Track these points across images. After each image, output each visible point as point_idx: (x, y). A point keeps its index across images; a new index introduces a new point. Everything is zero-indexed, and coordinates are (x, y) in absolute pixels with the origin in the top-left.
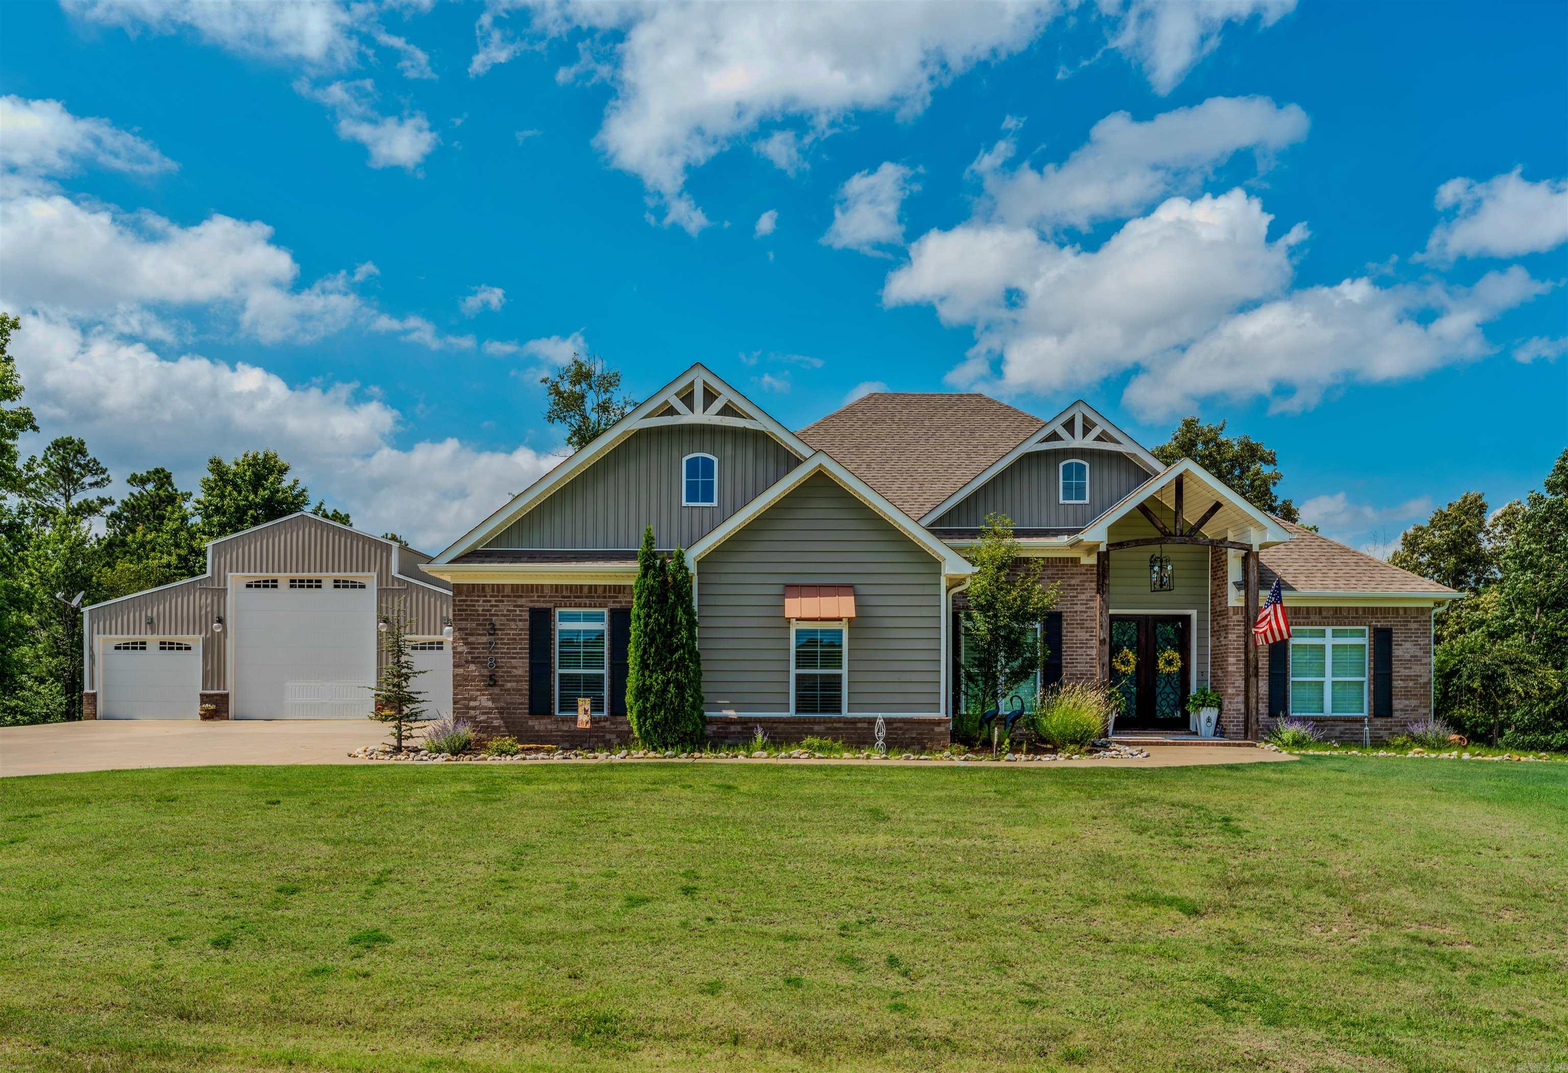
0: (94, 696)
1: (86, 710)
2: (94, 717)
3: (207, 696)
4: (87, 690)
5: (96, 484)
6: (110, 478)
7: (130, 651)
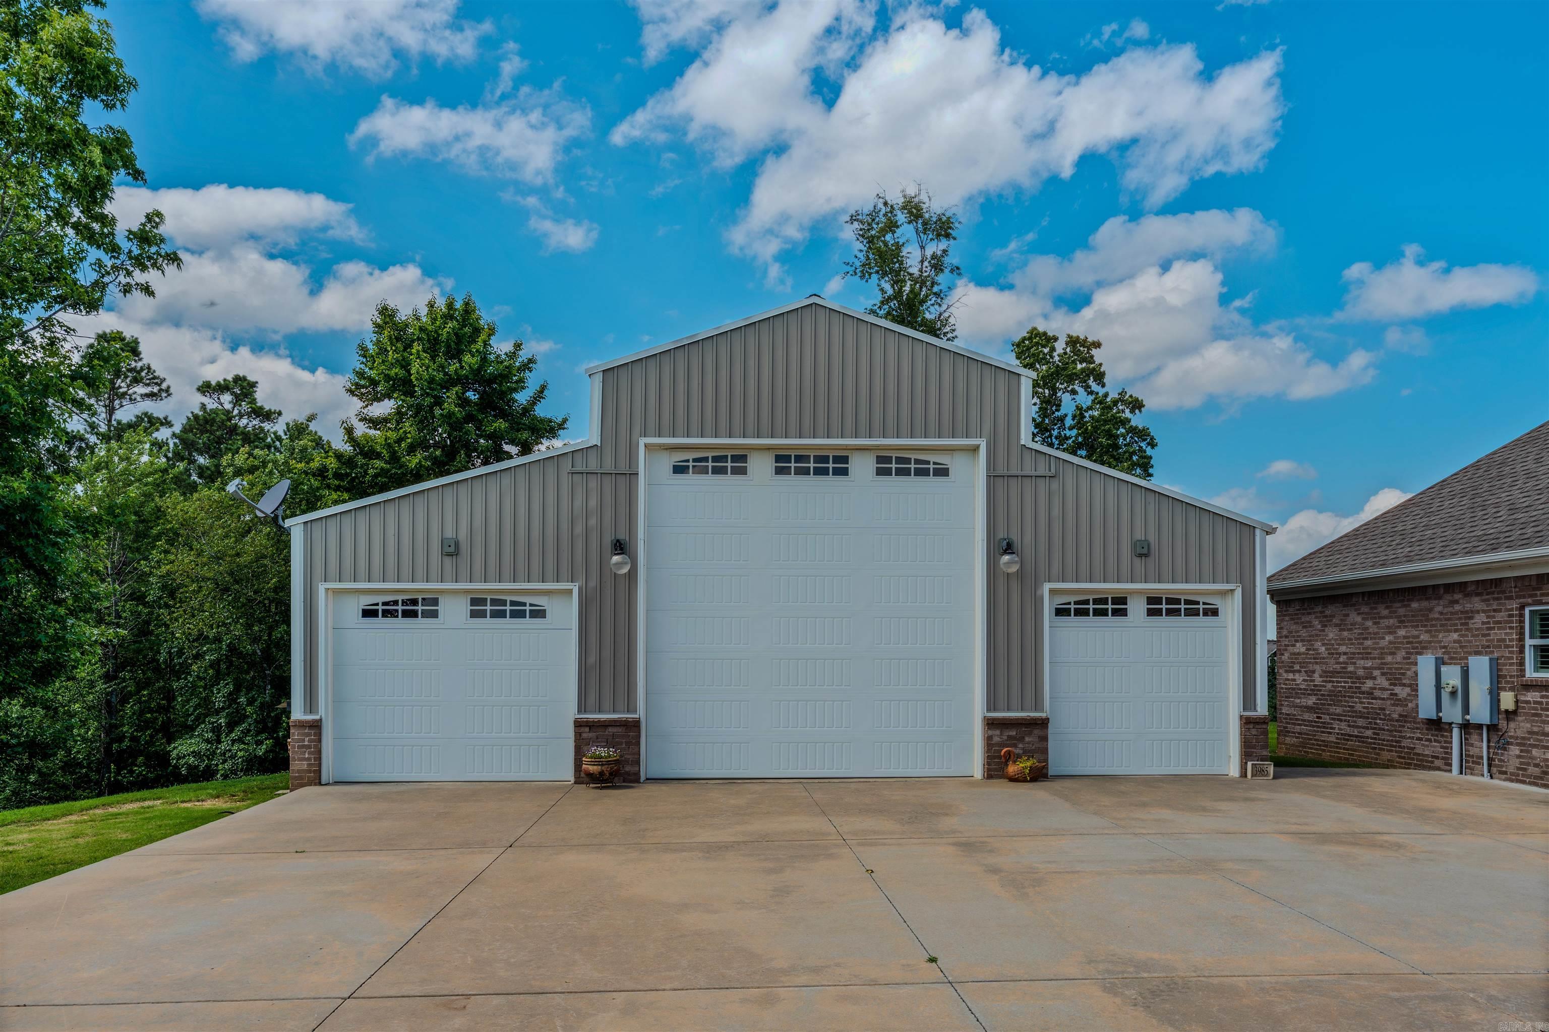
0: (316, 726)
1: (298, 764)
2: (316, 780)
3: (592, 725)
4: (298, 713)
5: (151, 395)
6: (172, 390)
7: (400, 622)
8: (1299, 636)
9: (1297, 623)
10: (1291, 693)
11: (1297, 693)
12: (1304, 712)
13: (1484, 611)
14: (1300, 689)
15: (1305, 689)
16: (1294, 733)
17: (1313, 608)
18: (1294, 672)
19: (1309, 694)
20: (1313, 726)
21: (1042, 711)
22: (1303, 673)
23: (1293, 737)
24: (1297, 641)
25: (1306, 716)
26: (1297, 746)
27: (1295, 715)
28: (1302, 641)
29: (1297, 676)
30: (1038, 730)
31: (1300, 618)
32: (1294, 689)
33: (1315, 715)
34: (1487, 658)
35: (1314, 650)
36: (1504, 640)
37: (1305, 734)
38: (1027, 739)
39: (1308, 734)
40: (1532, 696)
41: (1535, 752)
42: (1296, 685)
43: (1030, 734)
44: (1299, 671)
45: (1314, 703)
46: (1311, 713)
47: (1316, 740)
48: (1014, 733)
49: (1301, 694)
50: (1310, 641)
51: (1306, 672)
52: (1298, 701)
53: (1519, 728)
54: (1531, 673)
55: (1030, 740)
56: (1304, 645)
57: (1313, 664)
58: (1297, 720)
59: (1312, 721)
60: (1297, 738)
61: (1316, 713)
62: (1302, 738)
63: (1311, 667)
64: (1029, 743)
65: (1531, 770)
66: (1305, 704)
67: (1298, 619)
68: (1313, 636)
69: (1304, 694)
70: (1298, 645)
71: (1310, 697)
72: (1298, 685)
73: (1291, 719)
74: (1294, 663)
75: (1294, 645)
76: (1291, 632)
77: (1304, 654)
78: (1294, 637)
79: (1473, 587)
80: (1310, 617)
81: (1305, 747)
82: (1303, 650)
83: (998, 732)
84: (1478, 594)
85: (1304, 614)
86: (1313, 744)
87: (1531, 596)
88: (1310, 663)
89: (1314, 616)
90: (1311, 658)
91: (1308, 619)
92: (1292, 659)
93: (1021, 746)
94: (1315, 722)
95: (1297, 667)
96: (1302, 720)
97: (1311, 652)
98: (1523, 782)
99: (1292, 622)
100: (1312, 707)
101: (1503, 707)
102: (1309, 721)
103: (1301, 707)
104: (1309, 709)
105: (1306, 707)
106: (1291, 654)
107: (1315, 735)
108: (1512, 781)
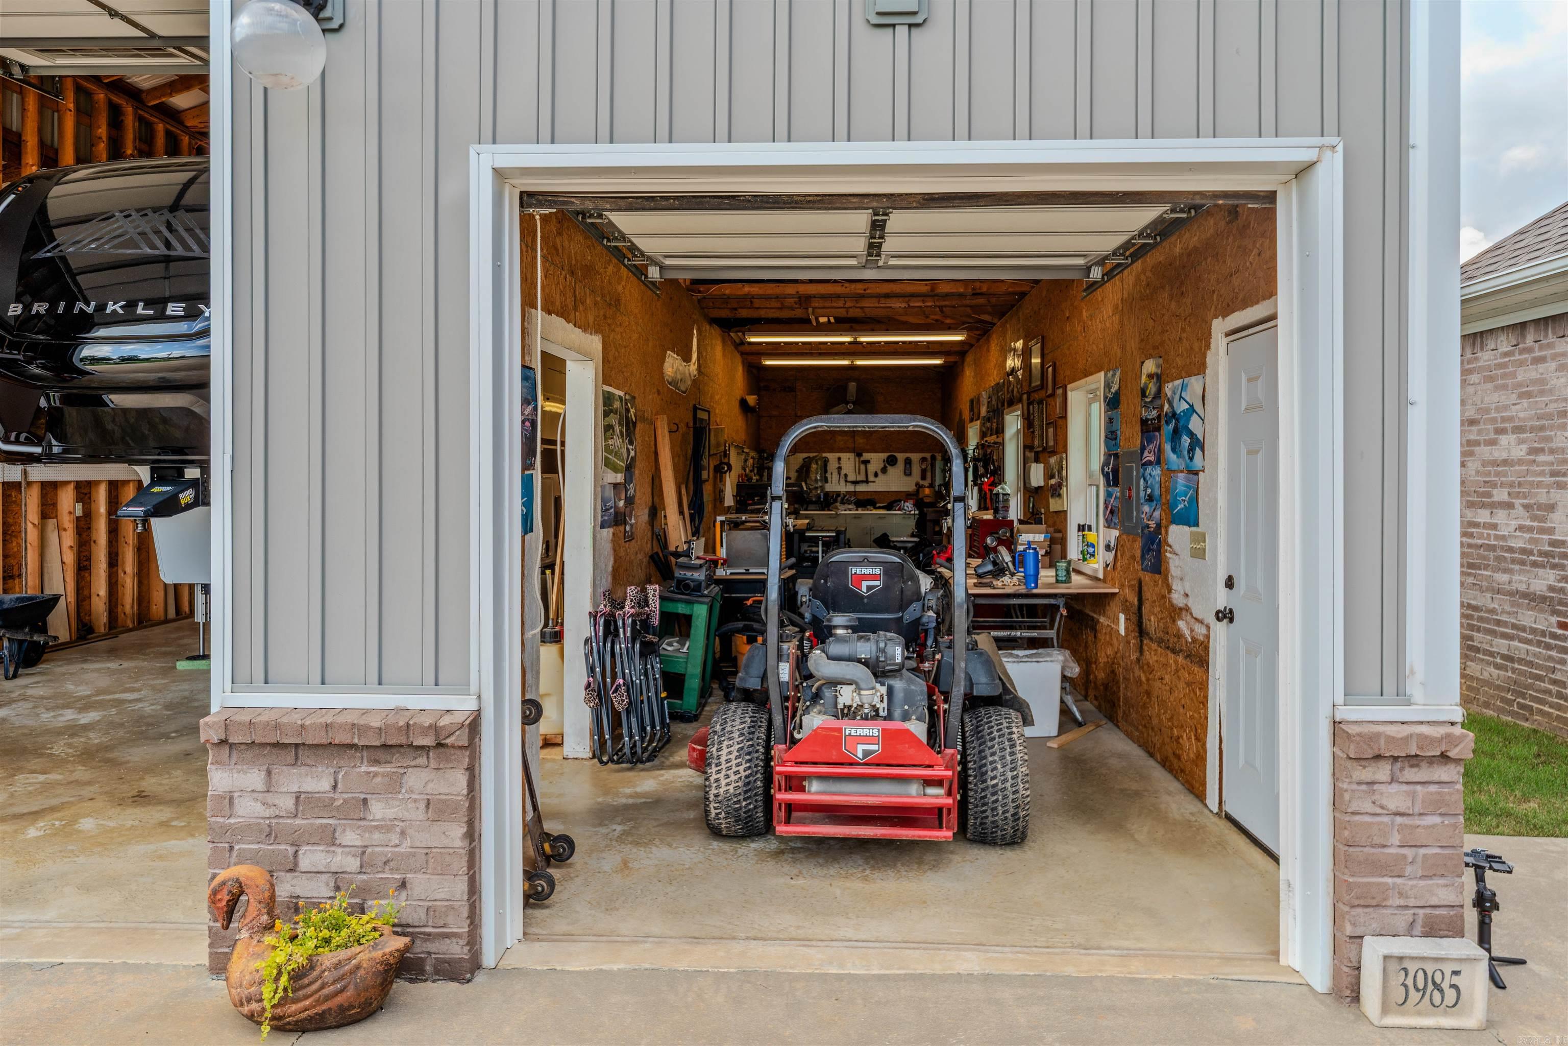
8: (1510, 419)
9: (1504, 387)
10: (1485, 558)
11: (1498, 559)
12: (1519, 605)
14: (1511, 550)
15: (1523, 551)
16: (1492, 654)
17: (1550, 346)
18: (1493, 506)
19: (1535, 564)
20: (1548, 647)
21: (463, 687)
22: (1519, 511)
23: (1489, 663)
24: (1501, 431)
25: (1528, 618)
26: (1498, 687)
27: (1493, 611)
28: (1518, 430)
29: (1501, 516)
30: (425, 774)
31: (1514, 375)
32: (1492, 548)
33: (1554, 619)
35: (1552, 451)
37: (1521, 661)
38: (378, 810)
39: (1530, 664)
42: (1497, 537)
43: (394, 785)
44: (1509, 506)
45: (1551, 588)
46: (1542, 611)
47: (1555, 682)
48: (325, 785)
49: (1513, 561)
50: (1542, 428)
51: (1527, 507)
52: (1505, 578)
55: (391, 813)
56: (1521, 442)
57: (1549, 486)
58: (1498, 623)
59: (1543, 633)
60: (1497, 666)
61: (1554, 612)
62: (1514, 670)
63: (1542, 496)
64: (385, 827)
66: (1522, 588)
67: (1505, 376)
68: (1549, 416)
69: (1523, 563)
70: (1504, 439)
71: (1541, 571)
72: (1503, 538)
73: (1481, 619)
74: (1494, 485)
75: (1493, 443)
76: (1487, 411)
77: (1520, 462)
78: (1494, 420)
80: (1541, 367)
81: (1523, 695)
82: (1520, 452)
83: (254, 778)
85: (1521, 363)
86: (1548, 692)
88: (1539, 485)
89: (1553, 365)
90: (1542, 473)
91: (1534, 375)
92: (1489, 474)
93: (350, 837)
94: (1554, 636)
95: (1500, 495)
96: (1514, 626)
97: (1541, 458)
99: (1490, 386)
100: (1544, 599)
102: (1533, 631)
103: (1511, 594)
104: (1534, 600)
105: (1525, 595)
106: (1485, 463)
107: (1554, 670)
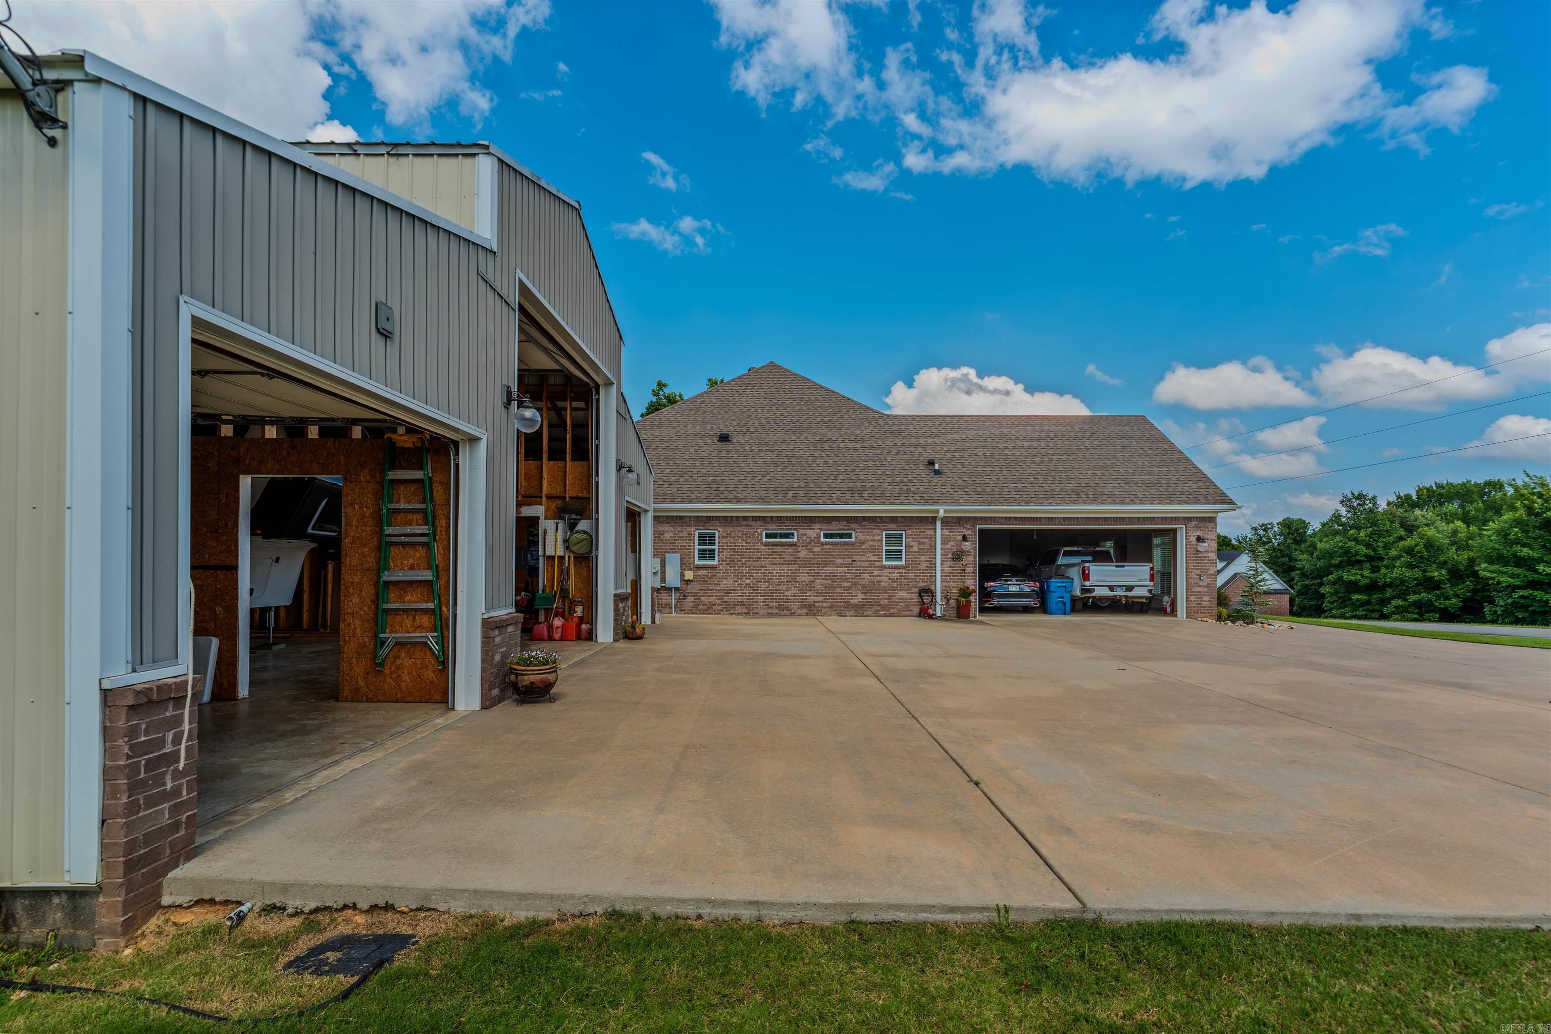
13: (671, 531)
34: (679, 555)
36: (685, 546)
40: (701, 573)
41: (703, 599)
53: (694, 587)
54: (698, 562)
65: (701, 607)
79: (665, 519)
84: (667, 523)
87: (703, 526)
98: (697, 613)
101: (686, 578)
108: (689, 614)
